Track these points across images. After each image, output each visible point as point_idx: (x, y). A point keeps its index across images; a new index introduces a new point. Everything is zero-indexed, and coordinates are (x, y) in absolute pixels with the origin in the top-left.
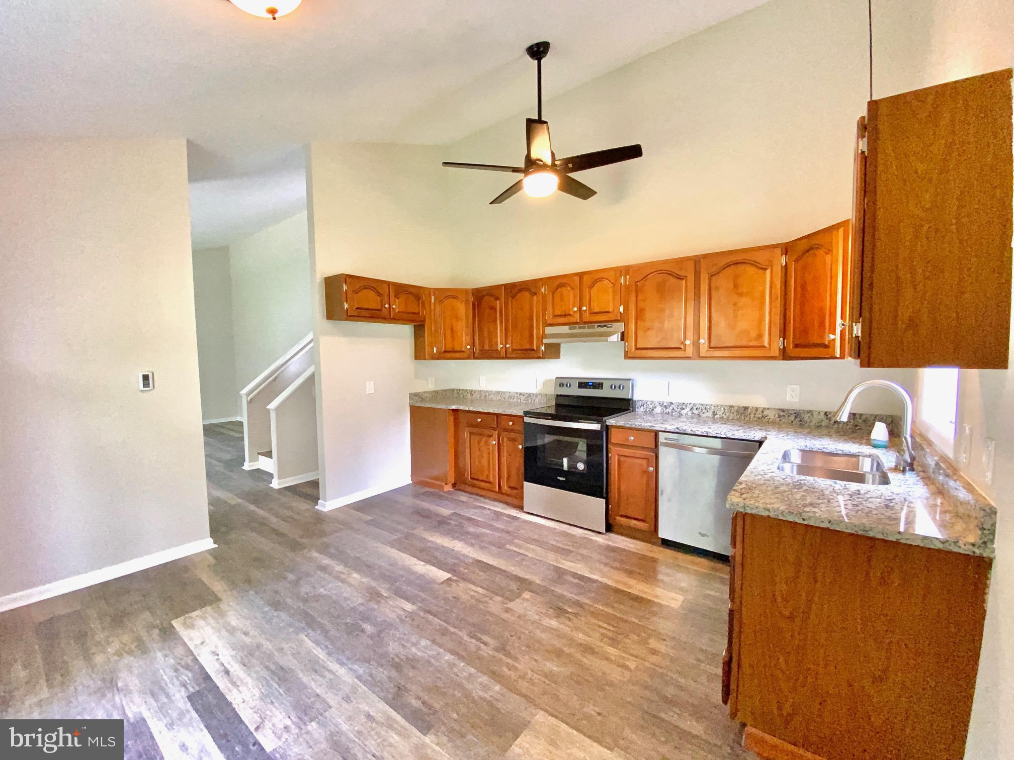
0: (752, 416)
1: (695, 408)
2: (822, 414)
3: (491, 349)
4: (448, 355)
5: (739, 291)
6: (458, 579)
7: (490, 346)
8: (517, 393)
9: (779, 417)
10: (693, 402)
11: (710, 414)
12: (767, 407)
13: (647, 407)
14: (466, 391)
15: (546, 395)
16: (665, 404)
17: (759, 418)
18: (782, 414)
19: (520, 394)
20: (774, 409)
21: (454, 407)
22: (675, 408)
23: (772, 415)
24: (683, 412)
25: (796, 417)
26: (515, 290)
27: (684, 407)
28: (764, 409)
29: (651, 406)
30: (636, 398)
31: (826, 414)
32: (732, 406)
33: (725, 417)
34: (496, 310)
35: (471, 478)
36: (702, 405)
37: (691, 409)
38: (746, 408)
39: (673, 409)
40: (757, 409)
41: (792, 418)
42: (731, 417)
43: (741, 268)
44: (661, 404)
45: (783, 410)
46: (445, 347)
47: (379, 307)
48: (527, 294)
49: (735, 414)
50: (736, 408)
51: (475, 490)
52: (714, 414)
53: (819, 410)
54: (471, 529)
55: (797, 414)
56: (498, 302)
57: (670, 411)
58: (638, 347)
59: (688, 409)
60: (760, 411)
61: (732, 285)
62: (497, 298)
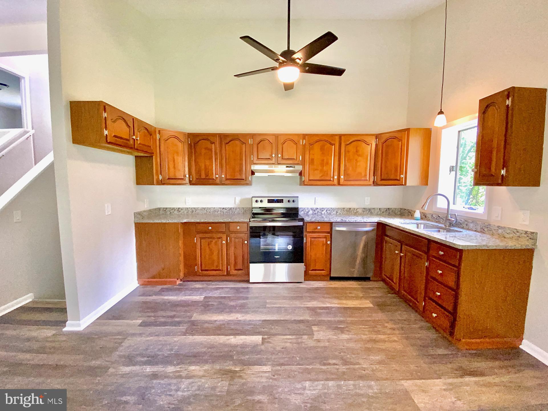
0: (352, 212)
1: (328, 210)
2: (378, 209)
3: (207, 178)
4: (172, 181)
5: (358, 154)
6: (269, 337)
7: (207, 175)
8: (220, 208)
9: (363, 211)
10: (327, 207)
11: (335, 212)
12: (358, 207)
13: (305, 211)
14: (173, 209)
15: (243, 208)
16: (314, 209)
17: (355, 213)
18: (364, 210)
19: (223, 209)
20: (361, 208)
21: (185, 221)
22: (319, 211)
23: (360, 211)
24: (323, 212)
25: (369, 211)
26: (228, 139)
27: (323, 210)
28: (357, 208)
29: (307, 211)
30: (299, 207)
31: (380, 209)
32: (345, 208)
33: (341, 213)
34: (212, 151)
35: (202, 270)
36: (331, 208)
37: (326, 211)
38: (350, 209)
39: (318, 211)
40: (354, 209)
41: (368, 211)
42: (344, 213)
43: (360, 142)
44: (312, 209)
45: (364, 209)
46: (168, 175)
47: (128, 138)
48: (237, 142)
49: (346, 212)
50: (346, 209)
51: (206, 278)
52: (337, 212)
53: (377, 207)
54: (232, 303)
55: (370, 210)
56: (213, 145)
57: (316, 212)
58: (310, 179)
59: (325, 211)
60: (356, 209)
61: (355, 151)
62: (212, 143)
